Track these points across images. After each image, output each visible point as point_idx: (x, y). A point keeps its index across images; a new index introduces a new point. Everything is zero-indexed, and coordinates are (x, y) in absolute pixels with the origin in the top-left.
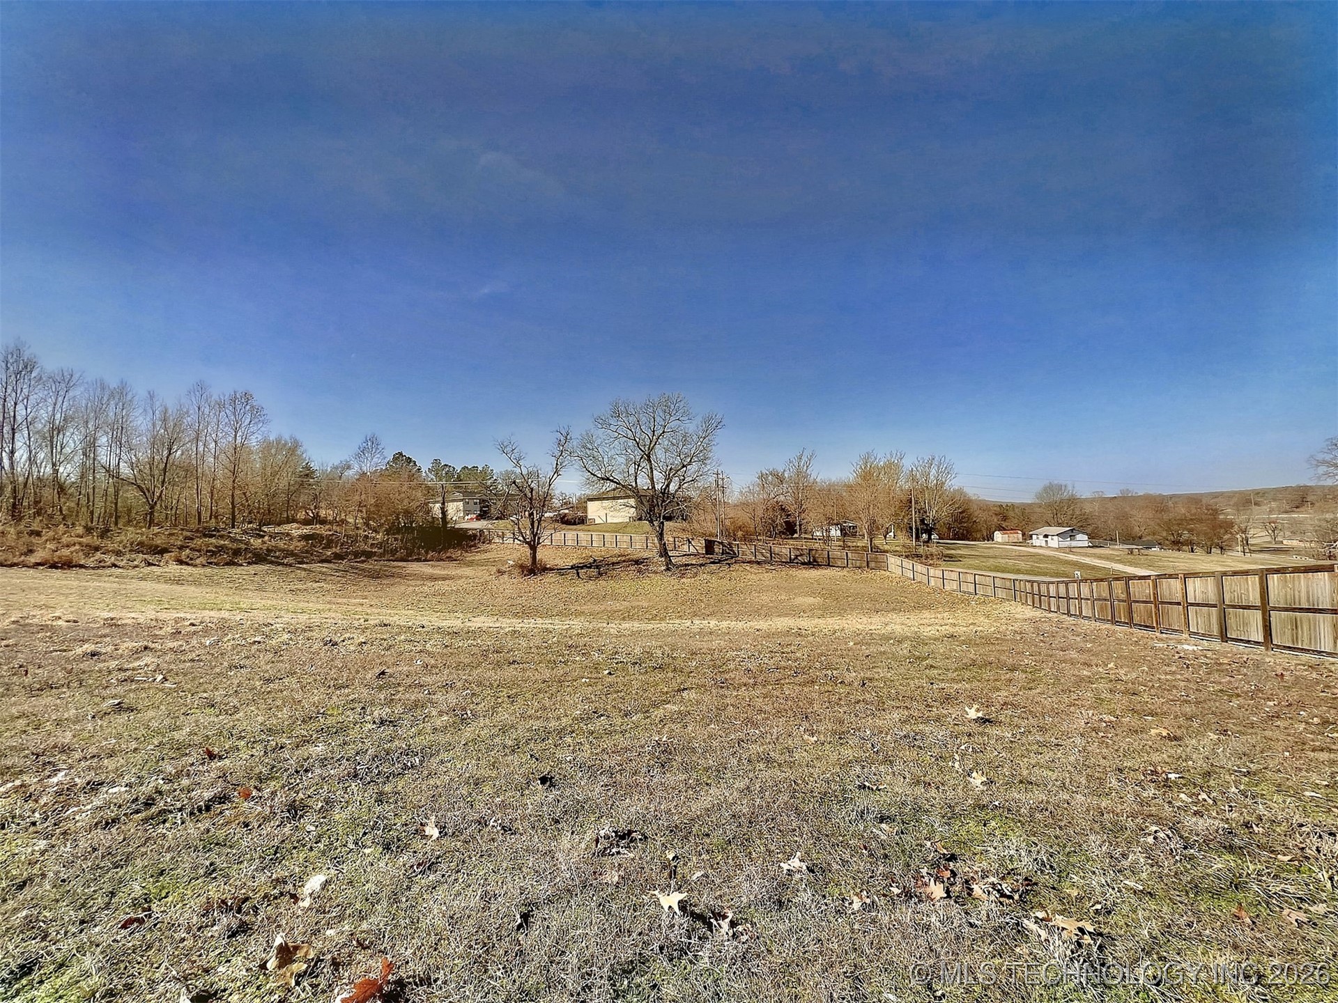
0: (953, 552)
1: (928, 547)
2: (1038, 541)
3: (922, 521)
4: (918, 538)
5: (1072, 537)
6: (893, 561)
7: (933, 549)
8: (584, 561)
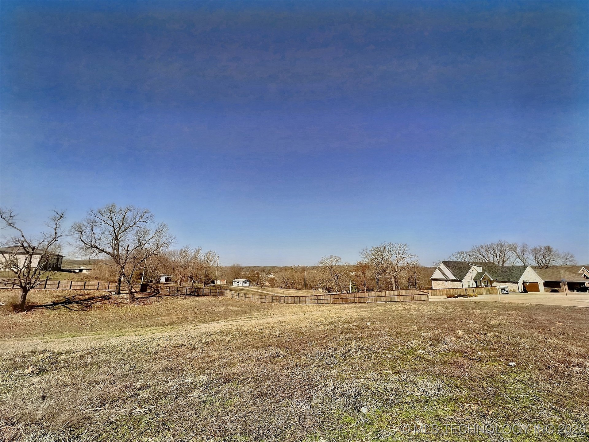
2: (235, 284)
5: (246, 283)
6: (228, 293)
8: (57, 299)
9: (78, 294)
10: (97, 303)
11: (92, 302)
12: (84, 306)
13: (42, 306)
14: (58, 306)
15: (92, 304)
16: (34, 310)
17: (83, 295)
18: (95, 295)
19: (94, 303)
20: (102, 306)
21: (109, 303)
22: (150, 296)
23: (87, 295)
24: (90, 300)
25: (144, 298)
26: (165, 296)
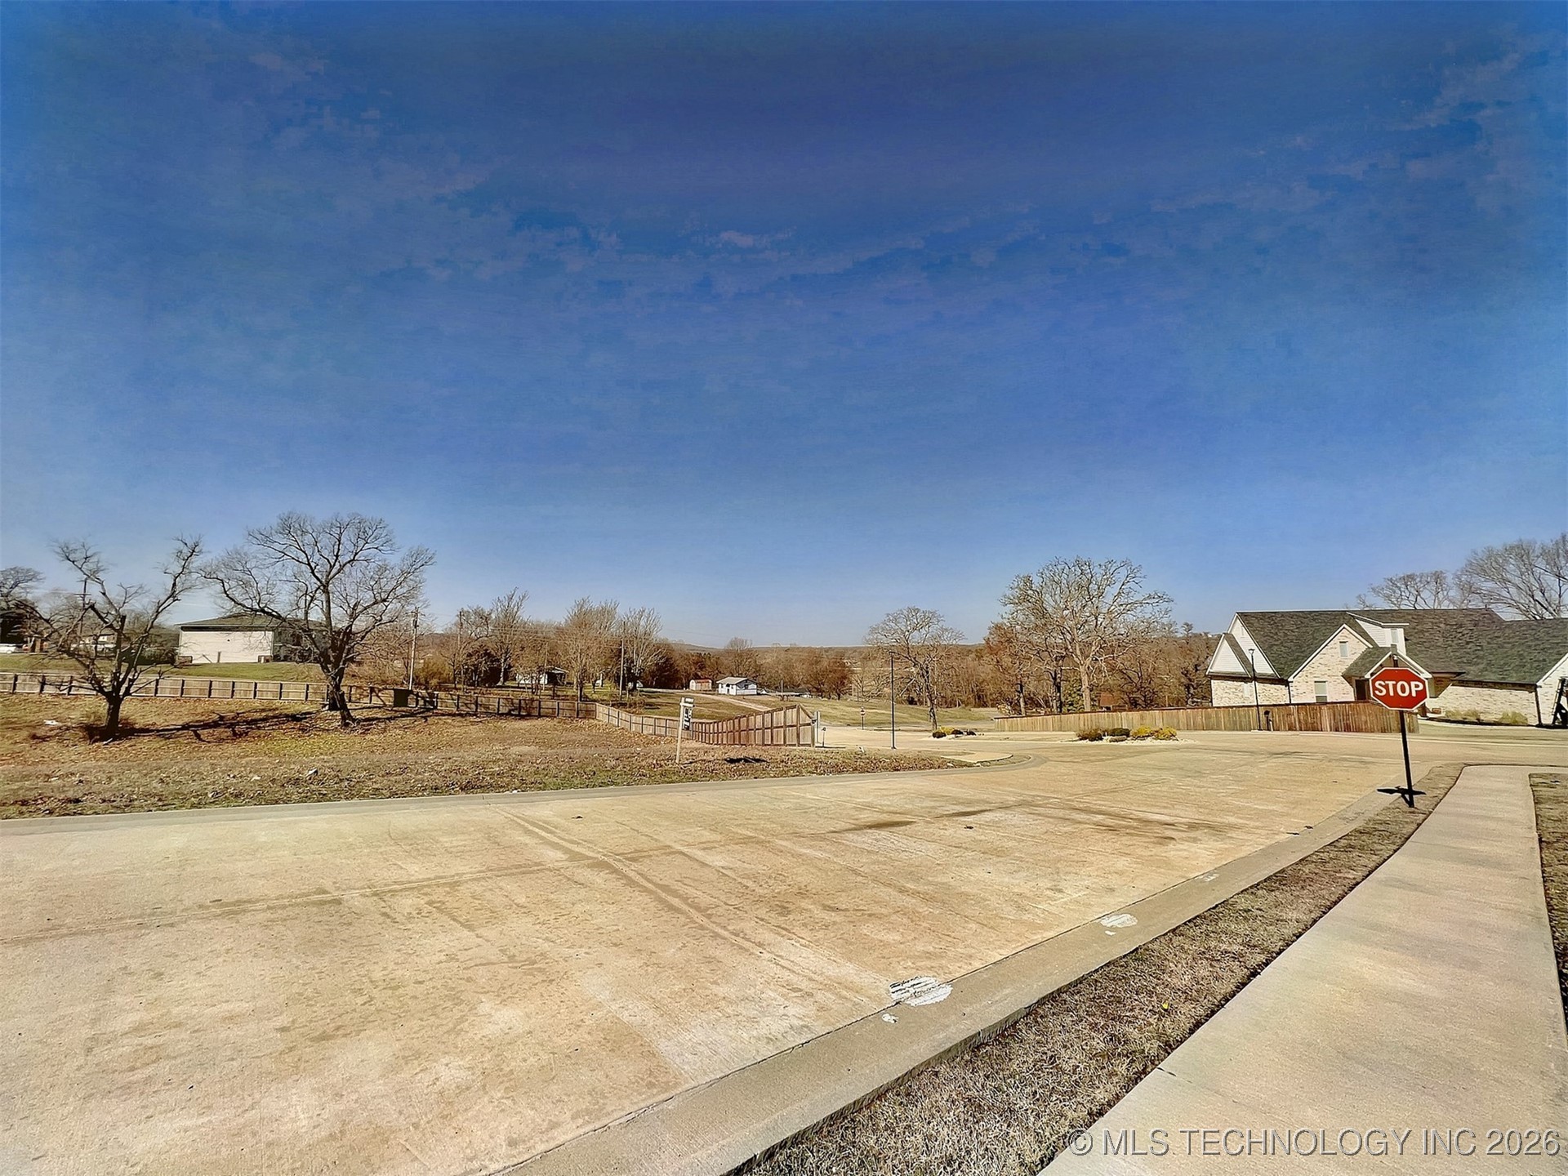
0: (653, 700)
1: (632, 695)
2: (722, 690)
3: (629, 669)
4: (624, 688)
5: (746, 687)
6: (601, 710)
7: (637, 698)
12: (236, 733)
16: (128, 739)
22: (402, 716)
26: (449, 715)
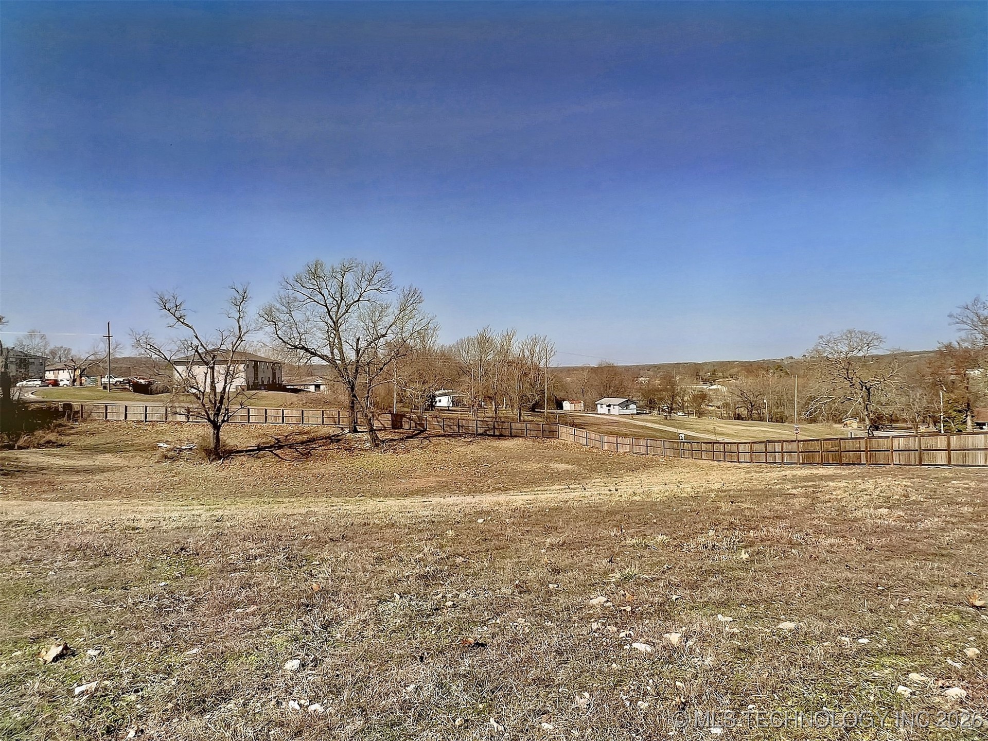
2: (602, 410)
5: (627, 407)
6: (565, 431)
8: (264, 440)
9: (293, 433)
10: (320, 448)
11: (312, 447)
12: (300, 453)
13: (242, 451)
14: (265, 452)
15: (312, 450)
16: (232, 458)
17: (300, 433)
18: (319, 434)
19: (315, 448)
20: (326, 454)
21: (338, 448)
22: (408, 437)
23: (306, 433)
24: (309, 444)
25: (395, 440)
26: (435, 436)
